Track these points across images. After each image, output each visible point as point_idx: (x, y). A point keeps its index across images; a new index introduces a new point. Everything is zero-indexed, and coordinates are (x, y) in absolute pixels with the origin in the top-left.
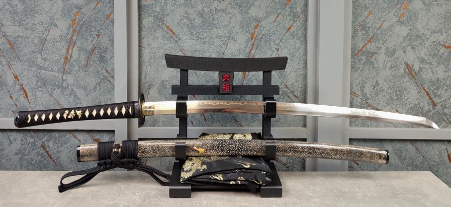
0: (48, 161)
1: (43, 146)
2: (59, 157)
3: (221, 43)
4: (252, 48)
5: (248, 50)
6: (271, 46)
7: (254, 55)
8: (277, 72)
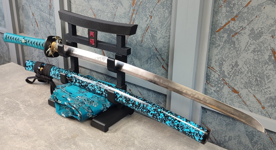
4: (133, 13)
5: (131, 15)
6: (147, 13)
7: (134, 19)
8: (150, 36)
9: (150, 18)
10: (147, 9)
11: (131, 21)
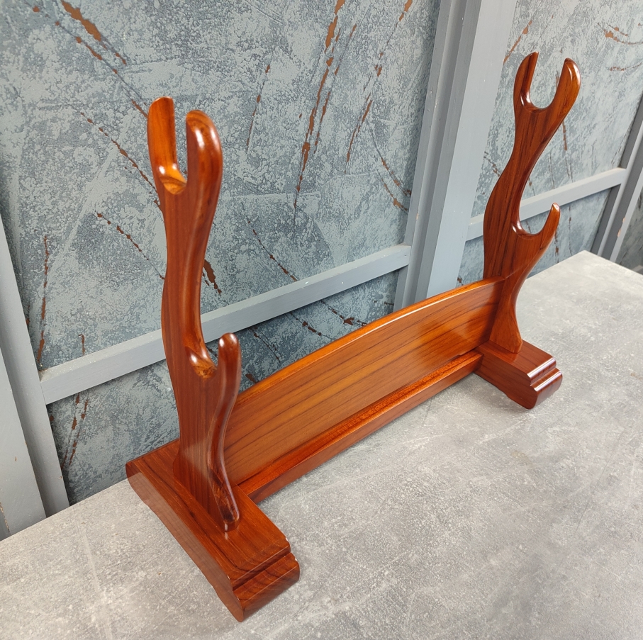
3: (252, 64)
4: (328, 70)
5: (318, 80)
6: (369, 61)
7: (329, 93)
8: (371, 130)
9: (375, 73)
10: (370, 47)
11: (318, 103)
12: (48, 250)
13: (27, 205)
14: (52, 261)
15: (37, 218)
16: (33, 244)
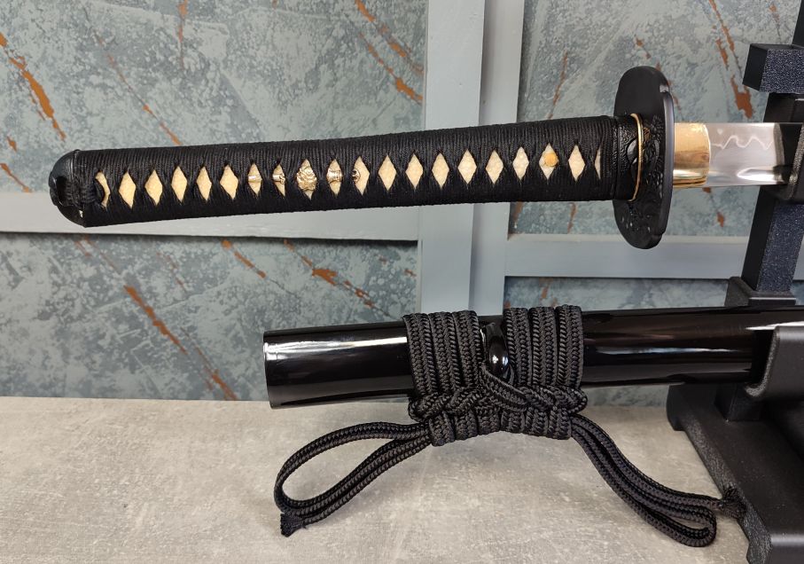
0: (153, 340)
1: (132, 291)
2: (192, 328)
12: (566, 72)
13: (557, 6)
14: (567, 89)
15: (563, 26)
16: (550, 59)
